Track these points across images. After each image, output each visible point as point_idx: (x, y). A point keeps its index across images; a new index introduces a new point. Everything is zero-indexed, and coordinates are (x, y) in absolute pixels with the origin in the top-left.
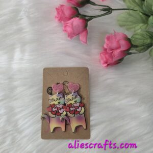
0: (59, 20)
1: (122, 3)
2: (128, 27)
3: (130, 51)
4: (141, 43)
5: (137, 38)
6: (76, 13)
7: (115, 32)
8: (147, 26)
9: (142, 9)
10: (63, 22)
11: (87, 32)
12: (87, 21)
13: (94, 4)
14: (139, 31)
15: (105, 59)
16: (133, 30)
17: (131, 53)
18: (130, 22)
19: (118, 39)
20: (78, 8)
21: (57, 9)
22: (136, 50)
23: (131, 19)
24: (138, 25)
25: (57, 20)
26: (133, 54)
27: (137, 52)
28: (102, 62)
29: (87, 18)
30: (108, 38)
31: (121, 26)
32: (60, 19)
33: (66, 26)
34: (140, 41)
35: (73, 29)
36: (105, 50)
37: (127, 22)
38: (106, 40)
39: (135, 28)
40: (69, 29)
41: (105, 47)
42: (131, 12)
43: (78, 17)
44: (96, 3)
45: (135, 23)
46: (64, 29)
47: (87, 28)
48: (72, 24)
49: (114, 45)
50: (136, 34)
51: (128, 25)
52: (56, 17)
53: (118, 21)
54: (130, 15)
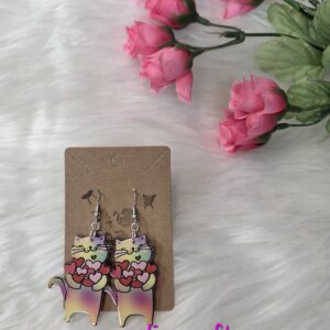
0: (132, 53)
2: (279, 71)
3: (283, 121)
5: (299, 95)
6: (168, 40)
7: (252, 76)
8: (320, 71)
9: (309, 36)
10: (140, 56)
11: (192, 77)
12: (192, 55)
13: (206, 23)
14: (304, 80)
15: (229, 136)
16: (290, 78)
17: (285, 126)
18: (283, 61)
19: (258, 89)
20: (174, 31)
21: (128, 29)
22: (297, 119)
23: (286, 55)
24: (300, 69)
25: (127, 53)
27: (299, 123)
28: (224, 141)
29: (192, 50)
30: (238, 89)
32: (135, 51)
33: (145, 67)
34: (305, 100)
35: (161, 69)
36: (231, 115)
37: (276, 61)
38: (233, 94)
39: (293, 73)
40: (153, 71)
41: (231, 106)
42: (285, 39)
43: (173, 46)
45: (294, 64)
46: (142, 70)
47: (193, 69)
48: (160, 59)
49: (251, 102)
50: (295, 86)
51: (279, 68)
52: (125, 47)
53: (258, 58)
54: (283, 46)
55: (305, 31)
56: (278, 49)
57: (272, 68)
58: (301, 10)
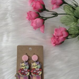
0: (29, 19)
1: (63, 10)
3: (68, 37)
4: (74, 33)
5: (71, 30)
6: (38, 16)
7: (60, 27)
8: (77, 24)
9: (74, 14)
10: (31, 20)
11: (44, 26)
12: (44, 20)
13: (48, 11)
14: (72, 26)
15: (54, 42)
17: (68, 38)
18: (68, 21)
19: (61, 30)
20: (39, 13)
21: (27, 13)
22: (71, 37)
23: (68, 19)
24: (72, 23)
25: (27, 19)
26: (69, 39)
27: (71, 38)
28: (52, 43)
29: (44, 18)
30: (56, 30)
31: (63, 23)
33: (32, 23)
34: (73, 31)
35: (36, 25)
37: (66, 21)
38: (55, 31)
39: (70, 24)
40: (34, 25)
41: (54, 35)
42: (68, 15)
43: (39, 18)
44: (49, 11)
45: (70, 22)
47: (44, 24)
48: (36, 22)
49: (59, 34)
50: (71, 28)
51: (66, 23)
54: (68, 17)
55: (73, 12)
56: (66, 18)
57: (64, 23)
58: (72, 8)
